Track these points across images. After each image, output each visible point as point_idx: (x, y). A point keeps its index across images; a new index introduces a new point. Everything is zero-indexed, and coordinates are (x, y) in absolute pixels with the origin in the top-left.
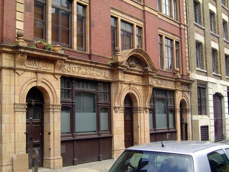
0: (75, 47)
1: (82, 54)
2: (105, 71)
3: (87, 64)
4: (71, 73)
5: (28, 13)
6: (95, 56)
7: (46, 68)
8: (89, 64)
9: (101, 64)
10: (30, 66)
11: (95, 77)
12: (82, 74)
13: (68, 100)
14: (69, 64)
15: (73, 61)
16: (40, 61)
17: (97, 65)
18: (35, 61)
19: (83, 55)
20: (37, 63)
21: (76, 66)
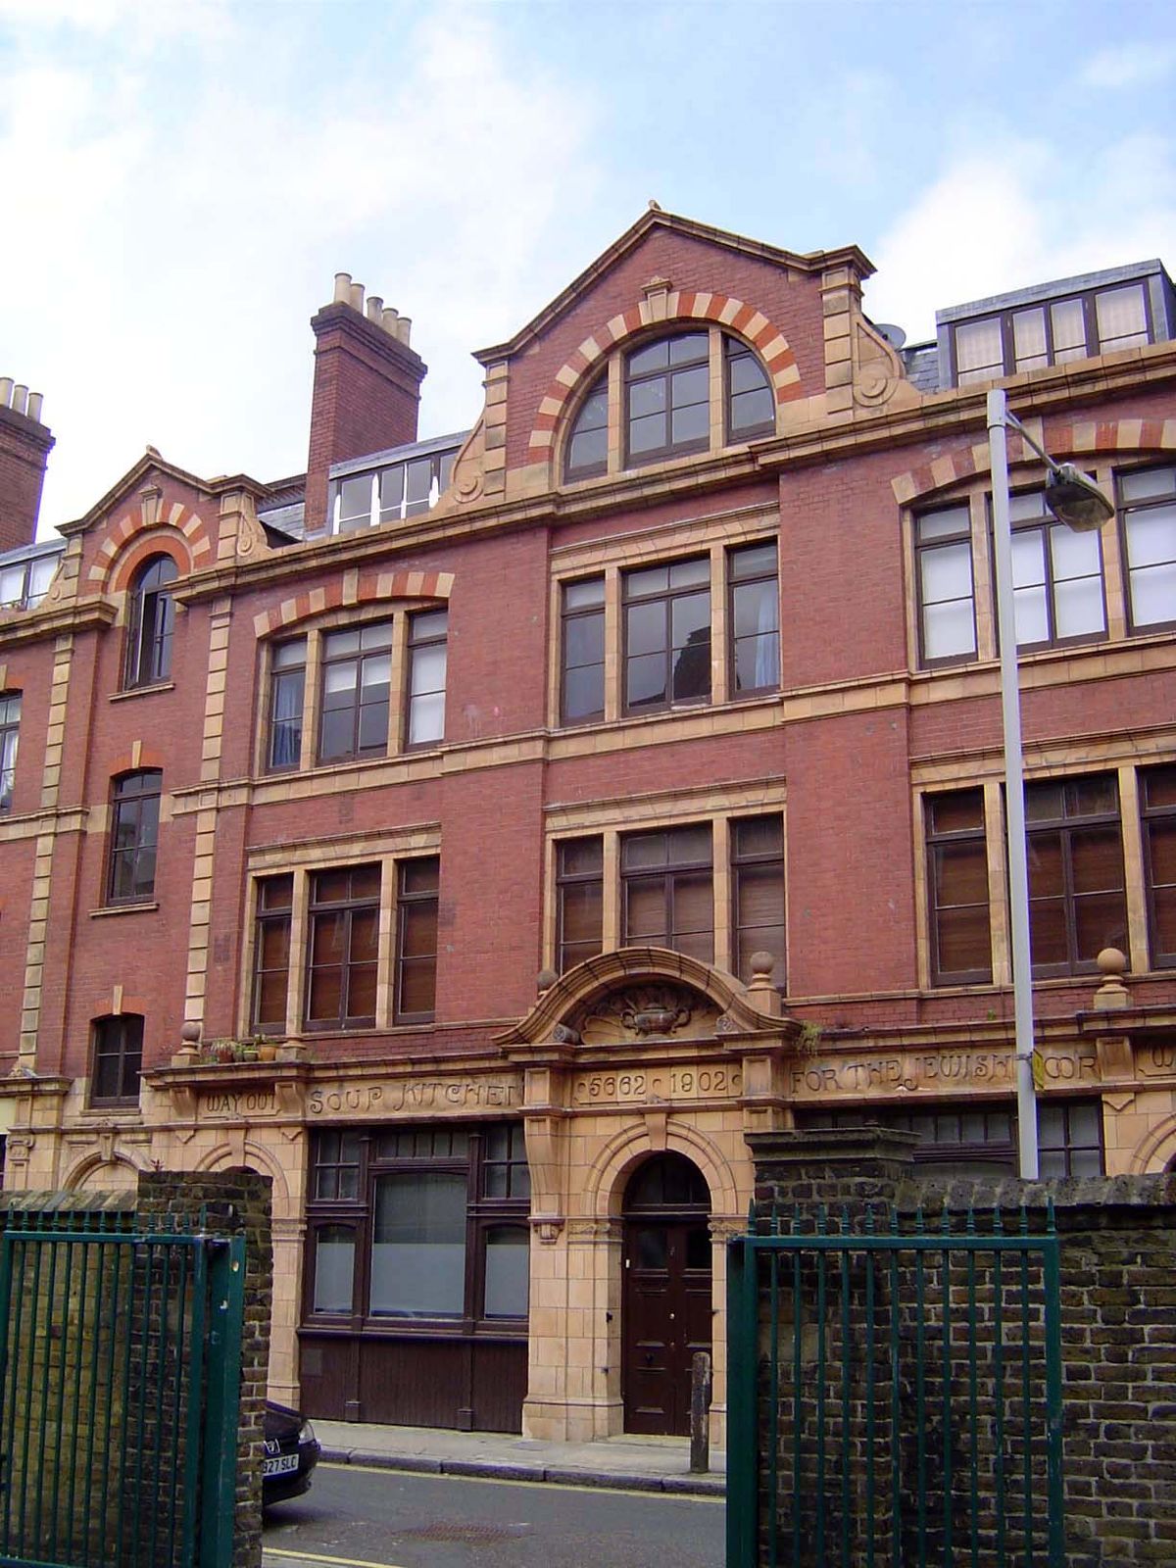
0: (382, 1018)
1: (407, 1037)
2: (493, 1080)
3: (400, 1069)
4: (345, 1113)
5: (220, 968)
6: (449, 1033)
7: (258, 1112)
8: (409, 1069)
9: (461, 1059)
10: (214, 1114)
11: (444, 1109)
12: (386, 1108)
13: (348, 1203)
14: (337, 1084)
15: (342, 1073)
16: (241, 1094)
17: (443, 1067)
18: (227, 1098)
19: (413, 1037)
20: (231, 1100)
21: (364, 1086)
